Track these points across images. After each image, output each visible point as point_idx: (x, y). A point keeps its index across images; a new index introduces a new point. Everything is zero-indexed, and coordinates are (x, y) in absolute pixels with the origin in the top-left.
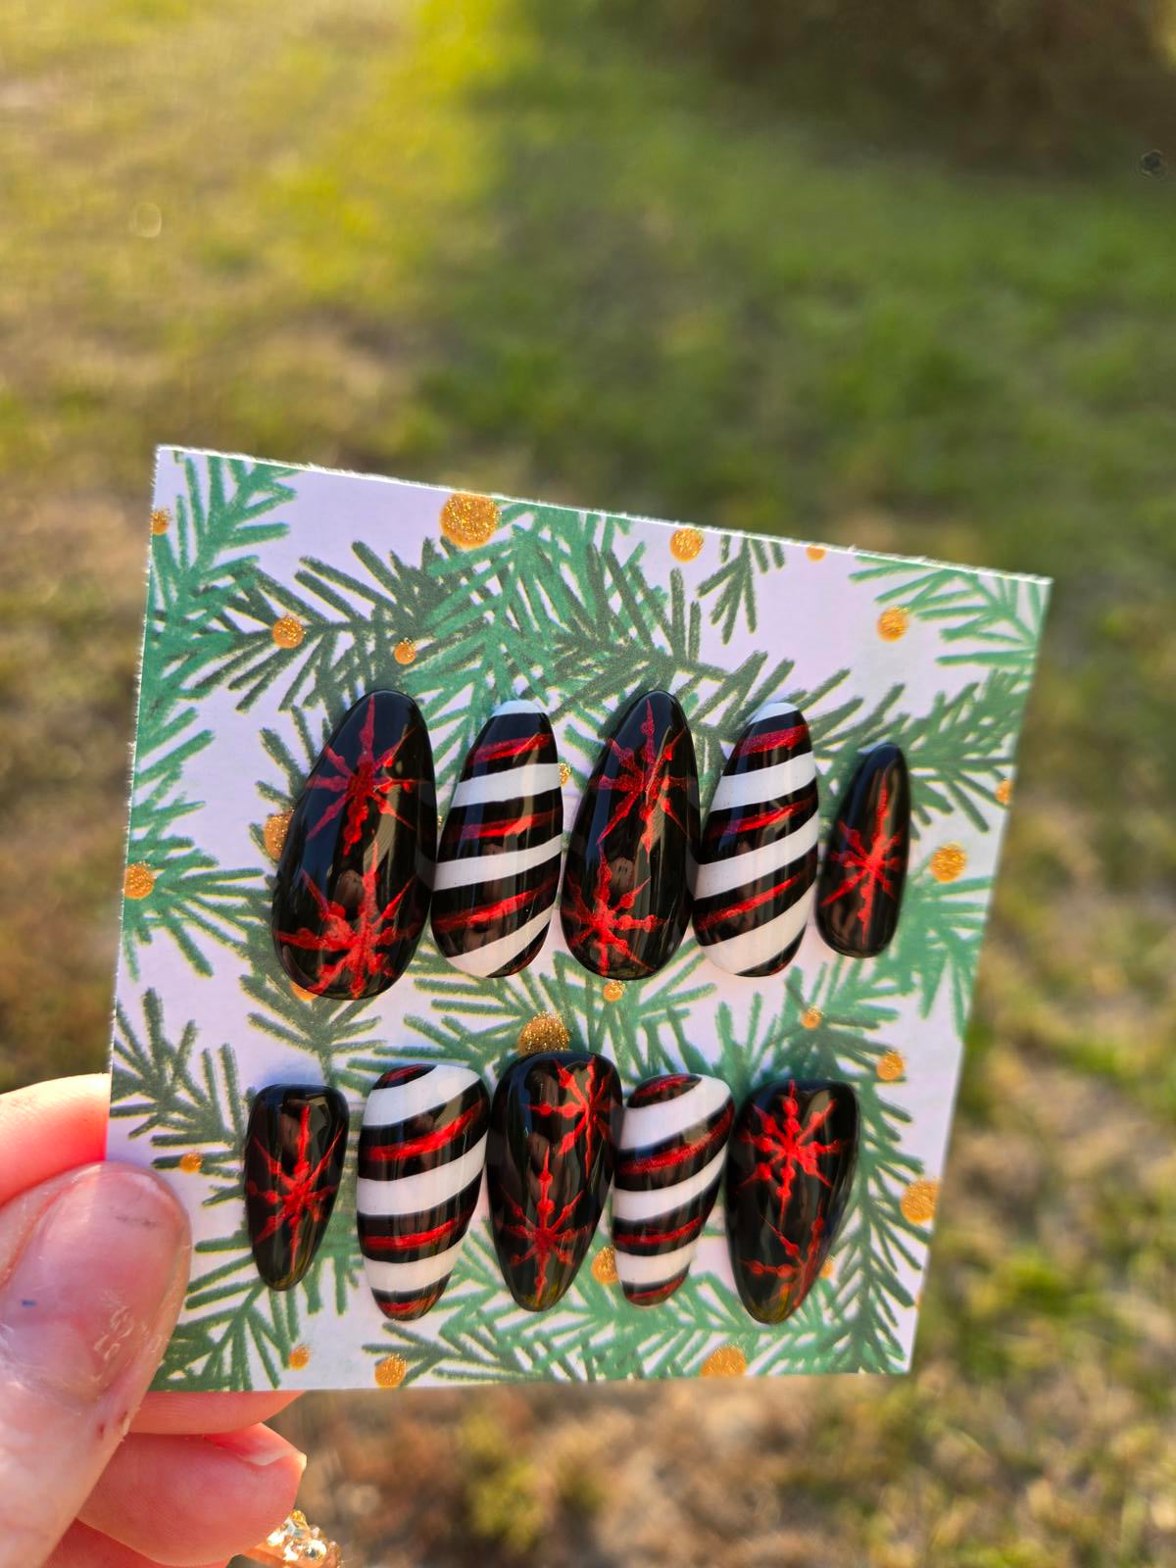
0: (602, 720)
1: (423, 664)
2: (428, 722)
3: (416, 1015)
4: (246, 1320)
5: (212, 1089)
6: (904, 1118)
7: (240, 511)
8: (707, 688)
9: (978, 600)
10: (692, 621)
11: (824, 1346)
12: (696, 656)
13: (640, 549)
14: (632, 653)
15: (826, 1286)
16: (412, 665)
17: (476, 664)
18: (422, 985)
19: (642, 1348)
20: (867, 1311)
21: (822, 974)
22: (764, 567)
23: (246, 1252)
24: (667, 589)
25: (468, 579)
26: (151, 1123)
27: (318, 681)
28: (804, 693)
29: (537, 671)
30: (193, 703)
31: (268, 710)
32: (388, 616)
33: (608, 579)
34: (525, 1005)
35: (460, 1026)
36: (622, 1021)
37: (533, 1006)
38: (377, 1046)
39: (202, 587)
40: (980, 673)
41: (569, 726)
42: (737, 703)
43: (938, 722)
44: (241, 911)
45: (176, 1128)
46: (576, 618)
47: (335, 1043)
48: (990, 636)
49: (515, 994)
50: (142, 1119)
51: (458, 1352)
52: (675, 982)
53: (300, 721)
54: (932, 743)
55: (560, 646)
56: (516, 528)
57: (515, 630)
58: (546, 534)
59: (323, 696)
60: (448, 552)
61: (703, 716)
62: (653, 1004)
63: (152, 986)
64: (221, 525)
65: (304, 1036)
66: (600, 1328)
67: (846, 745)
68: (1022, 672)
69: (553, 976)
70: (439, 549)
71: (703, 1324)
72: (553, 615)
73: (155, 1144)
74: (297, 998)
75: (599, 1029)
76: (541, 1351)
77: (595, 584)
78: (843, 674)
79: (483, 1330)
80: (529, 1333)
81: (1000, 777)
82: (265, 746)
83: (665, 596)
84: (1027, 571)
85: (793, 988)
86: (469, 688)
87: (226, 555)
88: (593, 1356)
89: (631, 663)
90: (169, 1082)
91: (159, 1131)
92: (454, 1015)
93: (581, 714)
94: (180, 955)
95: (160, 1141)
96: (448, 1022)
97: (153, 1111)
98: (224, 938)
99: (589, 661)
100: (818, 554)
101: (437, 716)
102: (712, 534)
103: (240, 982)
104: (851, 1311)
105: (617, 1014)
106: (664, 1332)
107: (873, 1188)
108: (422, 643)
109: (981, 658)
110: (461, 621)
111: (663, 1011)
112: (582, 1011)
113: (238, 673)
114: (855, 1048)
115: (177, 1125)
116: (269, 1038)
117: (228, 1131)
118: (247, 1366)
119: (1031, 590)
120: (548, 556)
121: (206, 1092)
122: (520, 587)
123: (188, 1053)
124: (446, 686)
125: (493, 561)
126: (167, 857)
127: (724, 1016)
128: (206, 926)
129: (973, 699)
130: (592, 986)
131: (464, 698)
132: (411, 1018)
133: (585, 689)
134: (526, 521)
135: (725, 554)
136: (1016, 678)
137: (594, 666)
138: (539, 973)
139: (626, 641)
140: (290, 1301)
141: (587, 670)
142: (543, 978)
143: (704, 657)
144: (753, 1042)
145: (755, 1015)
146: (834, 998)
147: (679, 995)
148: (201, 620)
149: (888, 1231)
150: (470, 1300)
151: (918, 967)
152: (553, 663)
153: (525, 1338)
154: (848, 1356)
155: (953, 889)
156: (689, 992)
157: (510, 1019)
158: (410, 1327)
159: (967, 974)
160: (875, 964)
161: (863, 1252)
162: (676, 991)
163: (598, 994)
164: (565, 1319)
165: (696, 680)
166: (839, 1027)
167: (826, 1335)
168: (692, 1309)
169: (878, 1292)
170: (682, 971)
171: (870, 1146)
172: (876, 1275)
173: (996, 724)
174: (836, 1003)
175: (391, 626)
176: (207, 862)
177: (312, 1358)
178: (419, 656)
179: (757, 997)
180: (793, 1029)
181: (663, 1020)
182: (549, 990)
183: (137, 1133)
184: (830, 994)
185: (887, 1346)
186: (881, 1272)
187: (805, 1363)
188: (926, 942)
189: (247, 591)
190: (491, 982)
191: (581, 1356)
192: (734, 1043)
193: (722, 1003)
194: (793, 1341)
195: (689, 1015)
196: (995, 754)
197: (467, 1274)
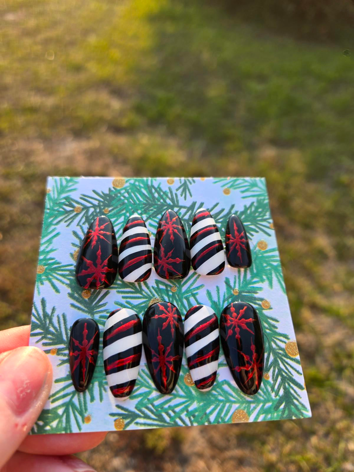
0: (158, 220)
1: (111, 213)
2: (114, 225)
3: (118, 301)
4: (70, 406)
5: (60, 327)
6: (276, 321)
7: (67, 187)
8: (183, 211)
9: (246, 184)
10: (176, 197)
11: (277, 408)
12: (179, 204)
13: (160, 184)
14: (162, 205)
15: (268, 382)
16: (108, 213)
17: (124, 212)
18: (118, 292)
19: (208, 411)
20: (287, 392)
21: (235, 278)
22: (191, 183)
23: (71, 381)
24: (168, 191)
25: (120, 194)
26: (42, 338)
27: (86, 219)
28: (209, 209)
29: (139, 212)
30: (56, 227)
31: (74, 226)
32: (102, 204)
33: (153, 191)
34: (149, 295)
35: (131, 303)
36: (178, 297)
37: (151, 295)
38: (107, 311)
39: (58, 202)
40: (254, 199)
41: (149, 223)
42: (192, 213)
43: (247, 212)
44: (68, 275)
46: (147, 199)
47: (95, 311)
48: (253, 191)
49: (146, 293)
50: (40, 337)
51: (142, 415)
52: (191, 285)
53: (82, 228)
54: (246, 217)
55: (144, 206)
56: (130, 183)
57: (133, 204)
58: (137, 183)
59: (87, 222)
60: (115, 190)
61: (184, 217)
62: (186, 292)
63: (43, 297)
64: (62, 189)
65: (86, 309)
66: (191, 404)
67: (223, 220)
68: (265, 198)
69: (155, 286)
70: (113, 189)
71: (228, 401)
72: (141, 199)
73: (43, 346)
74: (84, 298)
75: (172, 301)
76: (172, 414)
77: (150, 192)
78: (217, 204)
79: (150, 406)
80: (166, 406)
81: (269, 223)
82: (73, 234)
83: (168, 193)
84: (258, 177)
85: (227, 283)
86: (123, 217)
87: (64, 195)
88: (191, 414)
89: (162, 208)
90: (48, 325)
91: (45, 341)
92: (128, 300)
93: (152, 220)
94: (52, 288)
95: (45, 344)
96: (127, 302)
97: (43, 334)
98: (63, 283)
99: (152, 208)
100: (204, 180)
101: (115, 224)
102: (176, 179)
103: (67, 295)
104: (281, 392)
105: (176, 296)
106: (215, 404)
107: (274, 346)
108: (110, 209)
109: (253, 196)
110: (120, 203)
111: (190, 294)
112: (166, 296)
113: (66, 219)
114: (253, 300)
115: (50, 339)
116: (76, 310)
117: (65, 340)
118: (70, 423)
119: (261, 181)
120: (138, 188)
121: (58, 328)
122: (133, 194)
123: (53, 316)
124: (117, 217)
125: (125, 190)
126: (48, 263)
127: (209, 293)
128: (58, 280)
129: (254, 205)
130: (168, 288)
131: (122, 219)
132: (116, 302)
133: (152, 214)
134: (132, 182)
135: (181, 182)
136: (264, 200)
139: (160, 203)
140: (85, 398)
141: (152, 210)
142: (152, 287)
143: (181, 204)
144: (220, 300)
145: (218, 293)
146: (241, 285)
147: (194, 289)
148: (58, 209)
149: (284, 360)
150: (144, 395)
151: (264, 274)
152: (143, 210)
153: (166, 409)
154: (286, 412)
155: (266, 252)
156: (196, 287)
157: (145, 300)
158: (125, 406)
159: (280, 275)
160: (251, 274)
161: (278, 369)
162: (192, 287)
163: (169, 290)
164: (178, 400)
165: (180, 209)
166: (245, 294)
167: (275, 403)
168: (222, 394)
169: (289, 385)
170: (193, 282)
171: (268, 331)
172: (286, 377)
173: (263, 211)
174: (242, 287)
175: (102, 206)
176: (59, 263)
177: (92, 419)
178: (110, 211)
179: (217, 287)
180: (231, 296)
181: (190, 296)
182: (155, 290)
183: (37, 342)
184: (239, 284)
185: (300, 407)
186: (287, 377)
187: (271, 415)
188: (264, 267)
189: (69, 202)
190: (138, 290)
191: (186, 415)
192: (214, 302)
193: (208, 290)
194: (263, 406)
195: (198, 294)
196: (265, 217)
197: (142, 385)
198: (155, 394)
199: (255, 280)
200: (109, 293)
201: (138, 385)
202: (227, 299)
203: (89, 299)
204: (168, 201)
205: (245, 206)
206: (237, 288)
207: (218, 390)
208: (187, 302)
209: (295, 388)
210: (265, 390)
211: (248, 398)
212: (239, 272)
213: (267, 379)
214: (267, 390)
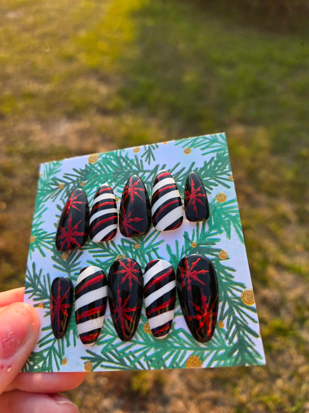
0: (124, 186)
1: (86, 185)
2: (87, 196)
3: (89, 259)
4: (52, 350)
5: (45, 285)
6: (233, 270)
7: (54, 169)
9: (207, 141)
10: (141, 163)
11: (230, 355)
12: (143, 169)
13: (127, 154)
14: (129, 172)
15: (223, 331)
16: (85, 186)
17: (97, 183)
18: (90, 252)
19: (164, 357)
20: (241, 340)
21: (194, 232)
22: (154, 149)
24: (134, 159)
25: (94, 168)
26: (33, 295)
27: (67, 194)
28: (170, 170)
29: (109, 181)
30: (45, 203)
31: (58, 201)
33: (122, 160)
34: (115, 253)
35: (100, 261)
36: (141, 253)
37: (117, 253)
39: (47, 183)
40: (214, 154)
41: (118, 189)
42: (155, 176)
43: (207, 167)
44: (52, 242)
45: (38, 296)
46: (116, 169)
47: (71, 269)
48: (213, 147)
49: (112, 251)
50: (31, 294)
51: (107, 359)
52: (153, 241)
54: (205, 173)
55: (113, 175)
56: (102, 158)
57: (104, 175)
58: (108, 157)
59: (68, 196)
60: (90, 165)
61: (147, 180)
62: (148, 248)
63: (34, 261)
64: (51, 172)
65: (64, 269)
66: (149, 350)
67: (184, 178)
68: (225, 151)
69: (121, 244)
70: (88, 165)
71: (183, 347)
72: (111, 169)
73: (34, 301)
74: (63, 259)
76: (132, 359)
77: (119, 162)
78: (178, 164)
79: (114, 351)
80: (127, 352)
81: (229, 175)
82: (57, 208)
83: (134, 160)
84: (218, 132)
85: (186, 236)
86: (96, 187)
87: (51, 177)
88: (148, 359)
89: (129, 174)
90: (37, 284)
91: (35, 297)
92: (98, 258)
93: (119, 186)
94: (40, 253)
95: (35, 300)
96: (97, 260)
97: (33, 292)
98: (48, 248)
99: (120, 176)
100: (166, 143)
102: (142, 147)
103: (51, 258)
104: (236, 340)
105: (139, 252)
106: (171, 351)
107: (230, 295)
108: (86, 182)
109: (213, 152)
110: (94, 175)
111: (151, 249)
112: (130, 252)
113: (53, 196)
114: (210, 251)
116: (57, 270)
117: (48, 295)
118: (52, 364)
119: (221, 136)
120: (109, 160)
121: (44, 286)
122: (104, 167)
123: (41, 276)
124: (91, 188)
125: (98, 164)
126: (39, 233)
127: (168, 248)
128: (45, 246)
129: (214, 160)
130: (131, 245)
131: (95, 189)
132: (88, 261)
133: (120, 181)
134: (104, 156)
135: (145, 149)
136: (224, 153)
137: (121, 176)
138: (118, 244)
139: (127, 170)
140: (63, 344)
141: (120, 178)
142: (119, 245)
143: (145, 168)
144: (179, 254)
145: (177, 246)
146: (199, 238)
147: (155, 244)
148: (46, 189)
149: (240, 309)
150: (109, 341)
151: (222, 225)
152: (113, 178)
153: (127, 354)
154: (240, 359)
155: (225, 204)
156: (157, 243)
157: (112, 257)
158: (93, 351)
159: (239, 225)
160: (209, 227)
161: (233, 318)
162: (153, 243)
163: (133, 247)
164: (138, 346)
165: (144, 174)
166: (203, 246)
167: (229, 350)
168: (178, 342)
169: (244, 332)
170: (154, 238)
171: (224, 280)
172: (240, 326)
173: (223, 164)
174: (200, 239)
175: (80, 180)
176: (45, 233)
177: (68, 361)
178: (86, 184)
179: (176, 241)
180: (190, 248)
181: (152, 251)
182: (120, 248)
183: (30, 298)
184: (198, 237)
185: (254, 354)
186: (242, 325)
187: (224, 362)
188: (222, 219)
189: (55, 182)
190: (106, 248)
191: (145, 360)
192: (173, 255)
193: (167, 244)
194: (217, 353)
195: (158, 249)
196: (225, 170)
197: (107, 333)
198: (118, 340)
199: (213, 231)
200: (82, 253)
201: (104, 333)
202: (186, 252)
203: (67, 260)
204: (134, 168)
205: (205, 162)
206: (195, 241)
207: (174, 337)
208: (149, 257)
209: (250, 335)
210: (219, 338)
211: (202, 345)
212: (198, 225)
213: (222, 328)
214: (221, 337)
